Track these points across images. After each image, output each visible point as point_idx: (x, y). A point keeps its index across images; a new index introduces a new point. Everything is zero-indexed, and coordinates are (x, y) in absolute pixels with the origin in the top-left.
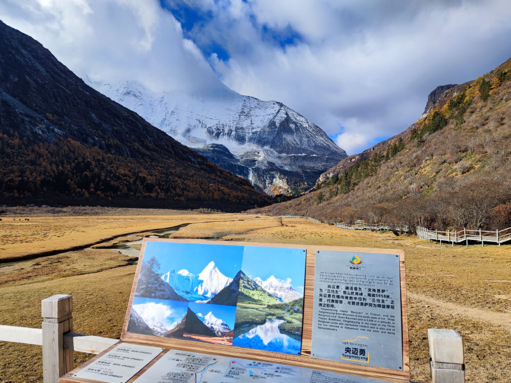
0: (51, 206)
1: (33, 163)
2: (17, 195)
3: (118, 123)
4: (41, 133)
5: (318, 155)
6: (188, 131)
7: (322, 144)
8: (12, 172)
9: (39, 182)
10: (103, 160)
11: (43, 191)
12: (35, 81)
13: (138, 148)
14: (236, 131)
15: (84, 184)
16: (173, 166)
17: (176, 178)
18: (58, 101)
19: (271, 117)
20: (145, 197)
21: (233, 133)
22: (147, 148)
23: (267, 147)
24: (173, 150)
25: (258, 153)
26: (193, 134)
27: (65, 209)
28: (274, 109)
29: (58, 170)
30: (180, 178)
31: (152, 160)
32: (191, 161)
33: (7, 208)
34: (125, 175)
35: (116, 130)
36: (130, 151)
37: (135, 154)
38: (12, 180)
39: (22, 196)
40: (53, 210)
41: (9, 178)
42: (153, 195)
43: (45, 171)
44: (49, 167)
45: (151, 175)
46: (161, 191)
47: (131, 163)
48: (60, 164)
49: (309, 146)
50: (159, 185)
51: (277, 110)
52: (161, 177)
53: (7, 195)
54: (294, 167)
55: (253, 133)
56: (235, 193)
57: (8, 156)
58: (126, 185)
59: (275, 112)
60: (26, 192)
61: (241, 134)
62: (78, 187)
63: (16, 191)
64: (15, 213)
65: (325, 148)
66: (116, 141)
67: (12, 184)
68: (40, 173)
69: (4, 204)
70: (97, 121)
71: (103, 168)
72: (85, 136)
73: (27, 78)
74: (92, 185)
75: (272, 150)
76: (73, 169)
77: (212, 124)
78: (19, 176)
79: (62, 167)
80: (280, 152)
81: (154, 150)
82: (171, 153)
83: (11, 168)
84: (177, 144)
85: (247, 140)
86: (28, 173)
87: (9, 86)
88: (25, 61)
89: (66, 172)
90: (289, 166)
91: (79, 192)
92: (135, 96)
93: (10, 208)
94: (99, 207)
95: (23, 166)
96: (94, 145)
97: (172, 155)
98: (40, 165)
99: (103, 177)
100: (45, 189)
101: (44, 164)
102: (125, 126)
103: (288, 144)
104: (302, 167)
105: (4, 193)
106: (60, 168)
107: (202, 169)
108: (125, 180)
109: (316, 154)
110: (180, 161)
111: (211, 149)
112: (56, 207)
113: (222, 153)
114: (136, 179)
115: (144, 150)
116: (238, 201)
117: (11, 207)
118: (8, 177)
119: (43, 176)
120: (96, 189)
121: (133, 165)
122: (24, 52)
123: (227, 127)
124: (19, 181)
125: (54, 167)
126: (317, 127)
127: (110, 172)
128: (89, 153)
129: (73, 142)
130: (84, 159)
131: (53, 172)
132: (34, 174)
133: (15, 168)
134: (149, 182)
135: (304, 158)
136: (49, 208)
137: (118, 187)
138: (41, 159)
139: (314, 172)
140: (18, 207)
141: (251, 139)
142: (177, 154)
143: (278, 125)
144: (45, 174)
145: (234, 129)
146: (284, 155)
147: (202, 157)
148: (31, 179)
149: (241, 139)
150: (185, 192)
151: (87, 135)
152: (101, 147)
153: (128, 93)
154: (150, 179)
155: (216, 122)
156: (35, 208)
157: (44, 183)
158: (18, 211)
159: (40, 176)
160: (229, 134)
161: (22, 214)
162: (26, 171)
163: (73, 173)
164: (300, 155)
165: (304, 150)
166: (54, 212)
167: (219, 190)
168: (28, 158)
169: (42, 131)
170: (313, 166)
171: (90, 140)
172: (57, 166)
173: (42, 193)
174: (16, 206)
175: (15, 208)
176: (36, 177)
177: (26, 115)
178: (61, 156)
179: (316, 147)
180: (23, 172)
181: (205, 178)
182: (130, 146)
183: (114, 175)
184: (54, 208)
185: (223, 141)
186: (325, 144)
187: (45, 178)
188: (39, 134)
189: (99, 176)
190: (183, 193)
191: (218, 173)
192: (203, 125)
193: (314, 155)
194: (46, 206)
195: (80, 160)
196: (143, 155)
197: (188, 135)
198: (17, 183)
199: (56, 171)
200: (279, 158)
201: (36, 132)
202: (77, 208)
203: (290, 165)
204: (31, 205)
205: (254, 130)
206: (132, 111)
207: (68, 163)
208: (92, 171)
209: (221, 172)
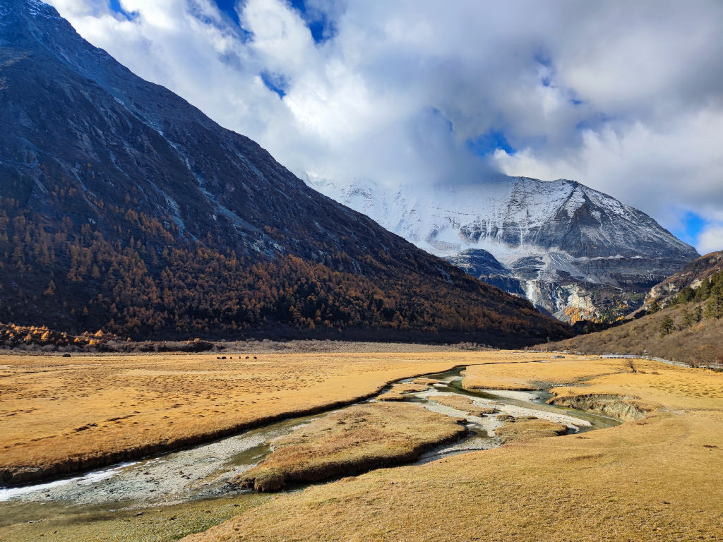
0: (274, 341)
1: (251, 287)
2: (235, 327)
3: (346, 231)
4: (259, 250)
5: (644, 256)
6: (435, 234)
7: (652, 239)
8: (230, 299)
9: (259, 311)
10: (330, 280)
11: (263, 321)
12: (253, 189)
13: (371, 262)
14: (504, 229)
15: (309, 312)
16: (417, 283)
17: (423, 300)
18: (277, 211)
19: (559, 203)
20: (384, 327)
21: (500, 232)
22: (383, 261)
23: (554, 249)
24: (416, 261)
25: (541, 258)
26: (441, 237)
27: (288, 344)
28: (564, 192)
29: (278, 295)
30: (427, 299)
31: (390, 276)
32: (441, 276)
33: (226, 343)
34: (357, 299)
35: (344, 240)
36: (361, 265)
37: (367, 269)
38: (229, 309)
39: (241, 328)
40: (276, 345)
41: (227, 306)
42: (394, 324)
43: (265, 297)
44: (269, 292)
45: (389, 297)
46: (404, 317)
47: (363, 281)
48: (281, 288)
49: (627, 242)
50: (401, 310)
51: (569, 193)
52: (402, 299)
53: (225, 327)
54: (603, 277)
55: (531, 230)
56: (508, 320)
57: (225, 280)
58: (359, 311)
59: (565, 196)
60: (244, 323)
61: (512, 232)
62: (303, 315)
63: (233, 322)
64: (235, 349)
65: (655, 245)
66: (344, 254)
67: (230, 313)
68: (260, 299)
69: (222, 338)
70: (321, 230)
71: (329, 290)
72: (308, 251)
73: (244, 186)
74: (318, 312)
75: (563, 252)
76: (295, 293)
77: (468, 221)
78: (238, 304)
79: (284, 290)
80: (577, 255)
81: (391, 264)
82: (413, 265)
83: (228, 294)
84: (421, 253)
85: (522, 240)
86: (246, 300)
87: (225, 197)
88: (242, 167)
89: (288, 297)
90: (593, 276)
91: (304, 322)
92: (364, 194)
93: (229, 343)
94: (329, 341)
95: (241, 291)
96: (318, 261)
97: (415, 269)
98: (259, 289)
99: (330, 302)
100: (265, 318)
101: (263, 287)
102: (355, 234)
103: (590, 242)
104: (617, 277)
105: (222, 324)
106: (281, 291)
107: (457, 286)
108: (357, 304)
109: (640, 254)
110: (426, 275)
111: (468, 256)
112: (279, 341)
113: (483, 261)
114: (371, 303)
115: (378, 264)
116: (514, 331)
117: (230, 341)
118: (225, 305)
119: (262, 303)
120: (324, 319)
121: (365, 285)
122: (241, 156)
123: (490, 224)
124: (237, 310)
125: (274, 291)
126: (641, 212)
127: (339, 295)
128: (313, 272)
129: (294, 259)
130: (307, 279)
131: (274, 297)
132: (253, 300)
133: (233, 294)
134: (387, 306)
135: (620, 262)
136: (272, 343)
137: (349, 314)
138: (260, 282)
139: (639, 283)
140: (237, 342)
141: (527, 239)
142: (421, 267)
143: (571, 214)
144: (264, 301)
145: (500, 226)
146: (584, 259)
147: (456, 269)
148: (249, 307)
149: (512, 240)
150: (437, 320)
151: (310, 250)
152: (326, 264)
153: (356, 192)
154: (389, 303)
155: (475, 218)
156: (256, 342)
157: (265, 311)
158: (238, 347)
159: (259, 302)
160: (494, 234)
161: (244, 350)
162: (244, 297)
163: (296, 299)
164: (611, 257)
165: (619, 250)
166: (277, 348)
167: (484, 316)
168: (246, 282)
169: (261, 248)
170: (635, 274)
171: (314, 255)
172: (278, 289)
173: (262, 323)
174: (235, 341)
175: (234, 343)
176: (255, 305)
177: (243, 230)
178: (281, 277)
179: (639, 243)
180: (241, 299)
181: (463, 298)
182: (361, 260)
183: (344, 298)
184: (276, 343)
185: (485, 244)
186: (655, 239)
187: (264, 305)
188: (257, 252)
189: (326, 301)
190: (433, 320)
191: (481, 291)
192: (455, 224)
193: (638, 257)
194: (267, 340)
195: (303, 280)
196: (378, 271)
197: (434, 239)
198: (235, 312)
199: (277, 296)
200: (576, 264)
201: (254, 250)
202: (302, 342)
203: (596, 274)
204: (251, 339)
205: (533, 226)
206: (362, 215)
207: (290, 285)
208: (317, 294)
209: (485, 289)
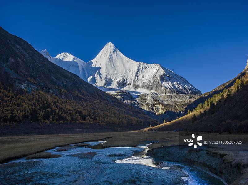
1: (19, 105)
3: (66, 81)
4: (24, 88)
6: (106, 84)
8: (7, 110)
9: (21, 116)
10: (58, 102)
12: (22, 60)
13: (77, 94)
14: (134, 82)
16: (98, 104)
17: (100, 111)
18: (34, 70)
19: (154, 73)
20: (82, 123)
21: (132, 83)
22: (83, 94)
23: (152, 91)
24: (97, 94)
25: (148, 94)
30: (102, 111)
31: (86, 100)
32: (108, 101)
34: (70, 110)
35: (65, 85)
36: (73, 96)
37: (76, 98)
38: (6, 116)
41: (5, 114)
42: (86, 122)
44: (27, 107)
45: (85, 110)
46: (91, 119)
47: (73, 103)
50: (90, 115)
52: (91, 111)
54: (170, 102)
55: (143, 83)
57: (6, 102)
58: (71, 116)
59: (156, 70)
60: (14, 122)
61: (137, 84)
63: (8, 122)
66: (66, 91)
70: (55, 80)
71: (57, 106)
72: (48, 89)
73: (19, 59)
74: (51, 116)
75: (156, 92)
76: (41, 108)
77: (120, 79)
78: (11, 113)
79: (35, 107)
80: (161, 93)
81: (86, 95)
82: (96, 96)
83: (7, 108)
85: (140, 87)
87: (8, 64)
88: (18, 51)
89: (37, 109)
90: (167, 102)
95: (13, 107)
96: (53, 94)
98: (23, 106)
99: (57, 112)
101: (25, 105)
102: (70, 82)
103: (166, 88)
107: (115, 105)
108: (70, 113)
110: (102, 101)
111: (120, 93)
113: (126, 95)
114: (76, 112)
115: (81, 96)
119: (24, 113)
120: (53, 119)
122: (18, 46)
123: (128, 80)
124: (10, 116)
125: (30, 107)
127: (62, 108)
128: (50, 98)
129: (41, 92)
130: (47, 102)
132: (19, 111)
134: (84, 114)
137: (66, 117)
138: (24, 103)
139: (183, 104)
142: (100, 97)
143: (158, 77)
144: (25, 111)
145: (132, 81)
147: (114, 98)
148: (17, 114)
149: (137, 87)
150: (105, 119)
151: (49, 88)
152: (56, 95)
155: (122, 77)
157: (25, 116)
160: (130, 84)
162: (15, 110)
164: (173, 94)
168: (16, 103)
170: (181, 100)
171: (51, 91)
172: (32, 106)
173: (23, 122)
176: (20, 113)
177: (17, 79)
178: (34, 100)
180: (13, 111)
181: (117, 110)
182: (73, 94)
183: (64, 110)
189: (55, 111)
193: (182, 94)
195: (45, 102)
196: (80, 98)
199: (31, 109)
200: (161, 96)
201: (22, 88)
205: (144, 81)
206: (74, 74)
207: (39, 104)
208: (51, 108)
